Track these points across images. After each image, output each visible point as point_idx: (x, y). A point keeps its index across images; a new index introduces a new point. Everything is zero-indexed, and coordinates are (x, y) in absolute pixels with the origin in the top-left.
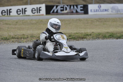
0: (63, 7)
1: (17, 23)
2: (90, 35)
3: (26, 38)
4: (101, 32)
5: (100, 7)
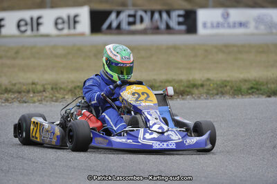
0: (134, 16)
1: (17, 53)
2: (202, 85)
3: (40, 92)
4: (228, 79)
5: (226, 16)
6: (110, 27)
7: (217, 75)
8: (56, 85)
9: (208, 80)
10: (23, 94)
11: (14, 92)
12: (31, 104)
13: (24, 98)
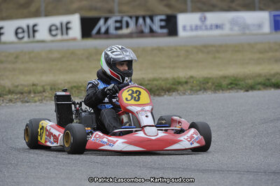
0: (120, 22)
1: (17, 57)
2: (186, 83)
3: (41, 92)
4: (209, 76)
5: (203, 20)
6: (99, 32)
7: (199, 73)
8: (54, 85)
9: (192, 77)
10: (25, 95)
11: (17, 94)
12: (33, 104)
13: (26, 99)
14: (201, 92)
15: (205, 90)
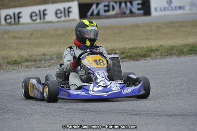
0: (108, 6)
1: (31, 34)
2: (157, 50)
3: (49, 60)
4: (174, 45)
5: (170, 3)
6: (92, 14)
7: (167, 42)
8: (59, 54)
9: (161, 46)
10: (38, 62)
11: (31, 61)
12: (44, 69)
13: (39, 65)
14: (168, 57)
15: (171, 55)
